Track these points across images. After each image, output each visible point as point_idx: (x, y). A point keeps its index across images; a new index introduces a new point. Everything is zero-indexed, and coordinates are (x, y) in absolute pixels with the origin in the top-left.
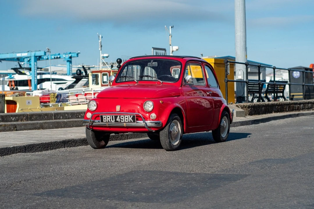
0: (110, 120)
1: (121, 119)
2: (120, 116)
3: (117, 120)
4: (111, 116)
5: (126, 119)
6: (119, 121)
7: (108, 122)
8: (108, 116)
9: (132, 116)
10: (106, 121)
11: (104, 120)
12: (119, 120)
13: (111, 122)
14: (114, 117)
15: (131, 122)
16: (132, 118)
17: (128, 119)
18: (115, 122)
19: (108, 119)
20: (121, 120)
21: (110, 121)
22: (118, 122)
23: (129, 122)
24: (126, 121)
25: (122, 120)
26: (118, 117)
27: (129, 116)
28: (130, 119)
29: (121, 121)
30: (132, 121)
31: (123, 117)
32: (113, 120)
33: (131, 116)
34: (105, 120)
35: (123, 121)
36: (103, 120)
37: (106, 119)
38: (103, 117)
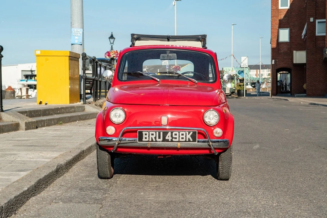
0: (155, 138)
1: (174, 136)
2: (172, 133)
3: (167, 138)
4: (157, 133)
5: (181, 136)
6: (170, 140)
7: (150, 141)
8: (152, 133)
9: (191, 133)
10: (147, 140)
11: (144, 138)
12: (170, 138)
13: (156, 141)
14: (162, 133)
15: (189, 141)
16: (191, 136)
17: (184, 136)
18: (162, 141)
19: (151, 136)
20: (172, 138)
21: (154, 140)
22: (168, 141)
23: (186, 141)
24: (181, 140)
25: (176, 138)
26: (169, 134)
27: (187, 133)
28: (189, 136)
29: (174, 140)
30: (191, 140)
31: (178, 133)
32: (159, 138)
33: (189, 133)
34: (146, 138)
35: (177, 140)
36: (142, 138)
37: (147, 136)
38: (144, 133)
